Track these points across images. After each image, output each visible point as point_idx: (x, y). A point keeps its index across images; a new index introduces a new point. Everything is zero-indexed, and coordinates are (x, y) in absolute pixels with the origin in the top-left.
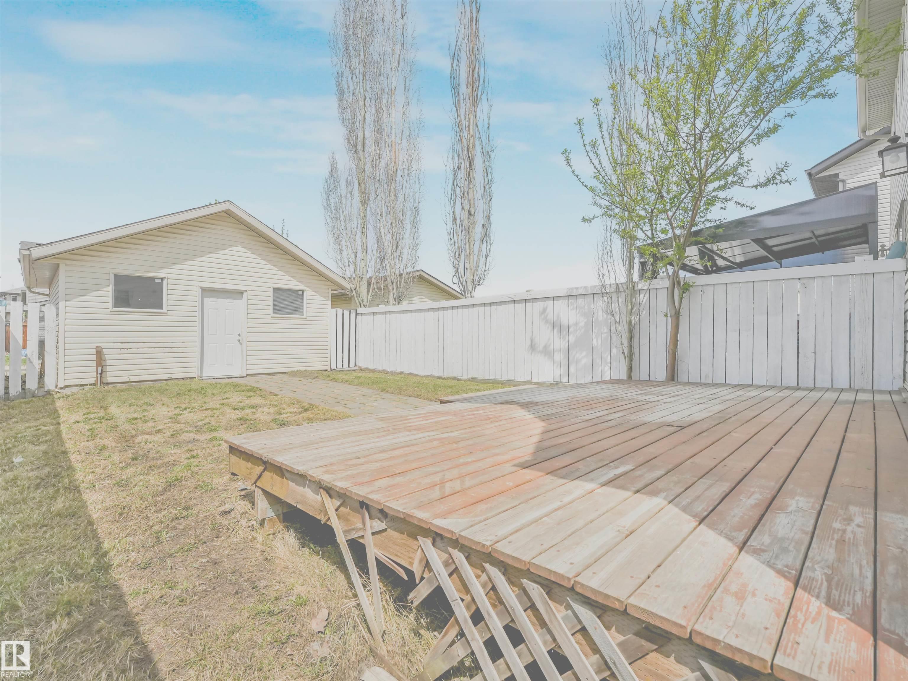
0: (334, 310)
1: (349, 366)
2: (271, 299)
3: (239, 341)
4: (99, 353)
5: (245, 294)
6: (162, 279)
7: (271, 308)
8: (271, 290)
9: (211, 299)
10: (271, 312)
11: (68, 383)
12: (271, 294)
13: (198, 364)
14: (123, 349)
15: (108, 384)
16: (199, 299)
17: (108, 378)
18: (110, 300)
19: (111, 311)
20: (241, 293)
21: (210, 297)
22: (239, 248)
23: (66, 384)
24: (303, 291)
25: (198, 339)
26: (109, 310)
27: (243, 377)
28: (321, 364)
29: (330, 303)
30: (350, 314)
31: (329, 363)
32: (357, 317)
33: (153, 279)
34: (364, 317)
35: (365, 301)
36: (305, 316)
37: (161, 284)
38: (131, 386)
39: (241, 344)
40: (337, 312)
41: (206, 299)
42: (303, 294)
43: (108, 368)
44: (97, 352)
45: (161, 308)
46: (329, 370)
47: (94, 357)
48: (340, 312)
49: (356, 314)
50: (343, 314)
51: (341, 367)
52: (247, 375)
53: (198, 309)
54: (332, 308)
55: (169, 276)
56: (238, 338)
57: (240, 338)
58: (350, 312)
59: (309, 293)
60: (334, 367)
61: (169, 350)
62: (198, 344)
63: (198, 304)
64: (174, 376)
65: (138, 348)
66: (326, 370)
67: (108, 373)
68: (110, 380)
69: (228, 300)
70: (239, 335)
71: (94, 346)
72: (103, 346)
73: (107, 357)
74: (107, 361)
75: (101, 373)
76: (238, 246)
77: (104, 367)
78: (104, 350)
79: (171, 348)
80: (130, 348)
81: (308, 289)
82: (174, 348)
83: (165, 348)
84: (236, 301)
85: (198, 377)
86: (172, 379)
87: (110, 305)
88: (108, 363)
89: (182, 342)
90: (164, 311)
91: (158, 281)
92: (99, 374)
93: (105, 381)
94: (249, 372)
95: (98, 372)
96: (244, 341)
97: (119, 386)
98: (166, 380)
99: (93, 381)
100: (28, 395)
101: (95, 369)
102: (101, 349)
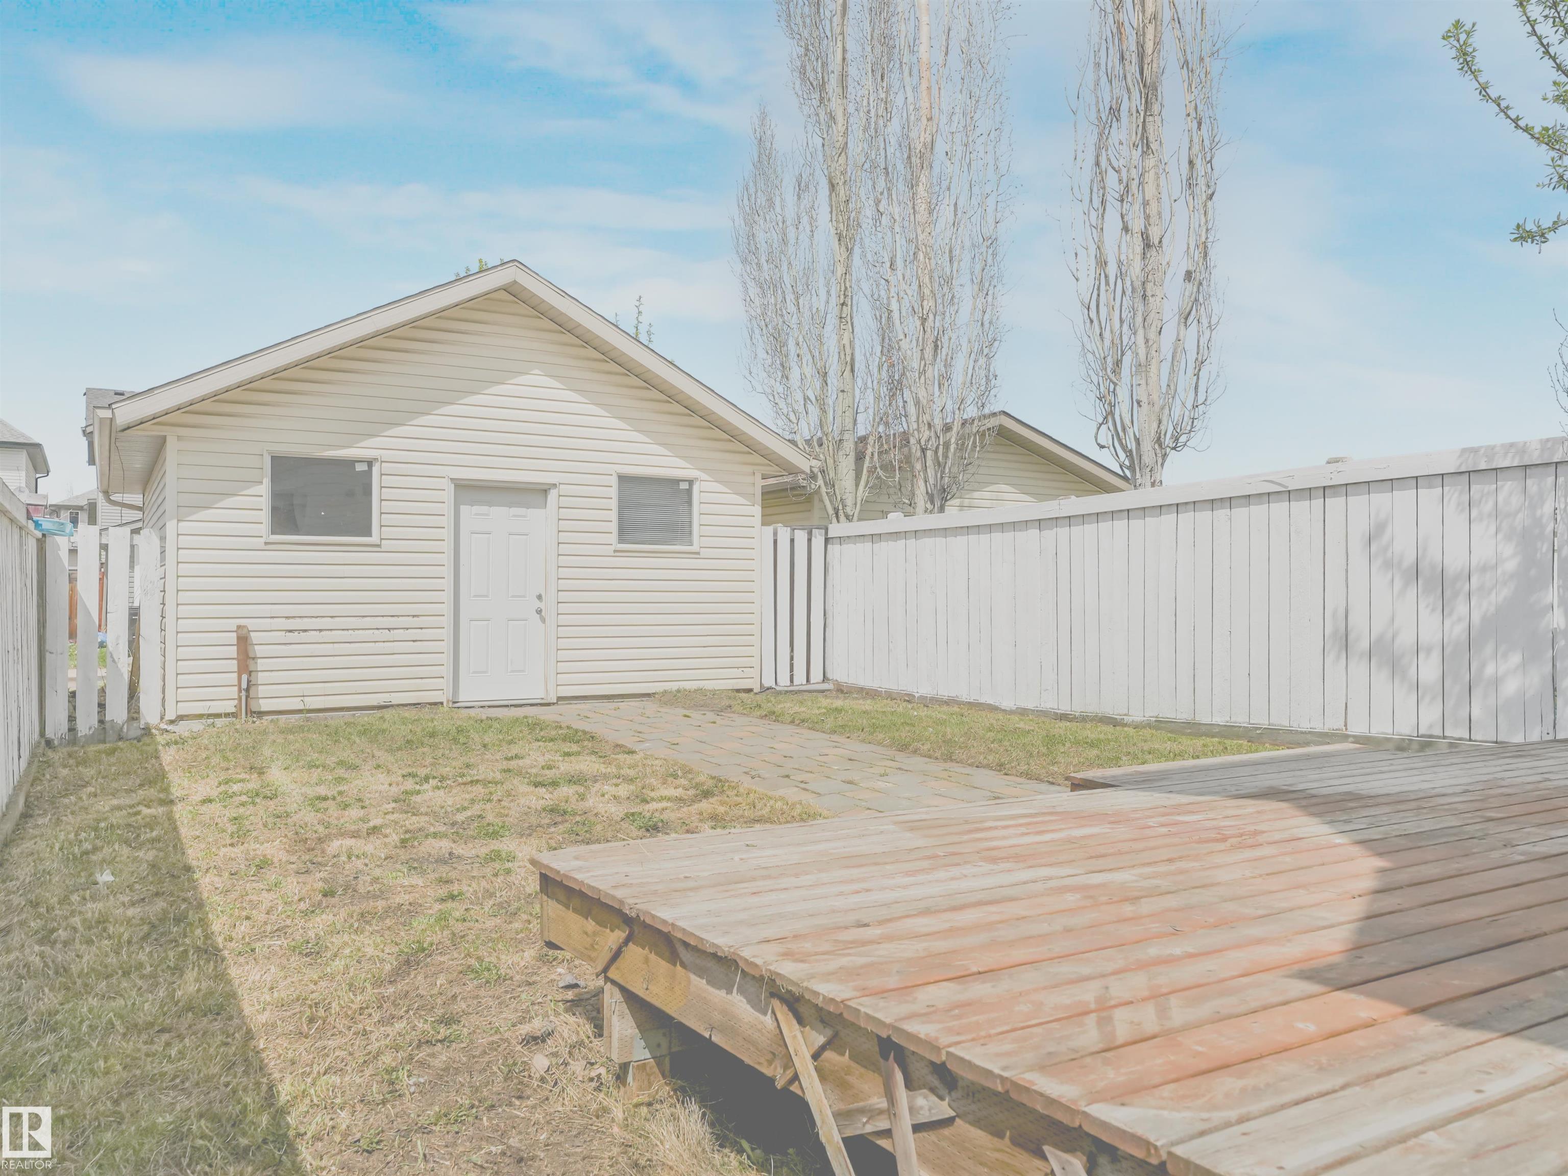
0: (770, 530)
1: (808, 680)
2: (614, 504)
3: (539, 612)
4: (243, 641)
5: (553, 494)
6: (370, 464)
7: (614, 527)
8: (614, 481)
9: (476, 509)
10: (614, 538)
11: (184, 709)
12: (613, 492)
13: (446, 671)
14: (290, 631)
15: (261, 714)
16: (447, 508)
17: (261, 701)
18: (265, 516)
19: (266, 543)
20: (543, 491)
21: (472, 504)
22: (536, 378)
23: (179, 713)
24: (691, 482)
25: (447, 609)
26: (262, 540)
27: (548, 704)
28: (737, 673)
29: (757, 510)
30: (810, 540)
31: (755, 673)
32: (829, 546)
33: (351, 463)
34: (848, 548)
35: (849, 502)
36: (695, 548)
37: (369, 473)
38: (308, 719)
39: (543, 620)
40: (775, 534)
41: (464, 509)
42: (689, 492)
43: (261, 677)
44: (239, 638)
45: (368, 533)
46: (757, 689)
47: (233, 651)
48: (784, 534)
49: (827, 540)
50: (792, 541)
51: (788, 683)
52: (560, 699)
53: (447, 534)
54: (764, 524)
55: (385, 455)
56: (538, 604)
57: (542, 605)
58: (810, 534)
59: (706, 486)
60: (769, 682)
62: (447, 621)
63: (447, 521)
64: (397, 699)
65: (320, 630)
66: (750, 690)
67: (260, 688)
68: (265, 705)
69: (514, 510)
70: (539, 597)
71: (233, 624)
72: (250, 624)
73: (259, 650)
74: (259, 661)
75: (248, 691)
76: (537, 371)
77: (253, 674)
78: (252, 634)
79: (389, 629)
80: (305, 631)
81: (704, 476)
82: (395, 631)
83: (376, 631)
84: (532, 512)
85: (448, 701)
86: (392, 706)
87: (264, 528)
88: (261, 664)
89: (414, 616)
90: (373, 539)
91: (360, 467)
92: (242, 690)
93: (255, 708)
94: (563, 692)
95: (242, 686)
96: (550, 612)
97: (283, 719)
98: (382, 707)
99: (231, 706)
100: (111, 736)
101: (236, 680)
102: (248, 632)
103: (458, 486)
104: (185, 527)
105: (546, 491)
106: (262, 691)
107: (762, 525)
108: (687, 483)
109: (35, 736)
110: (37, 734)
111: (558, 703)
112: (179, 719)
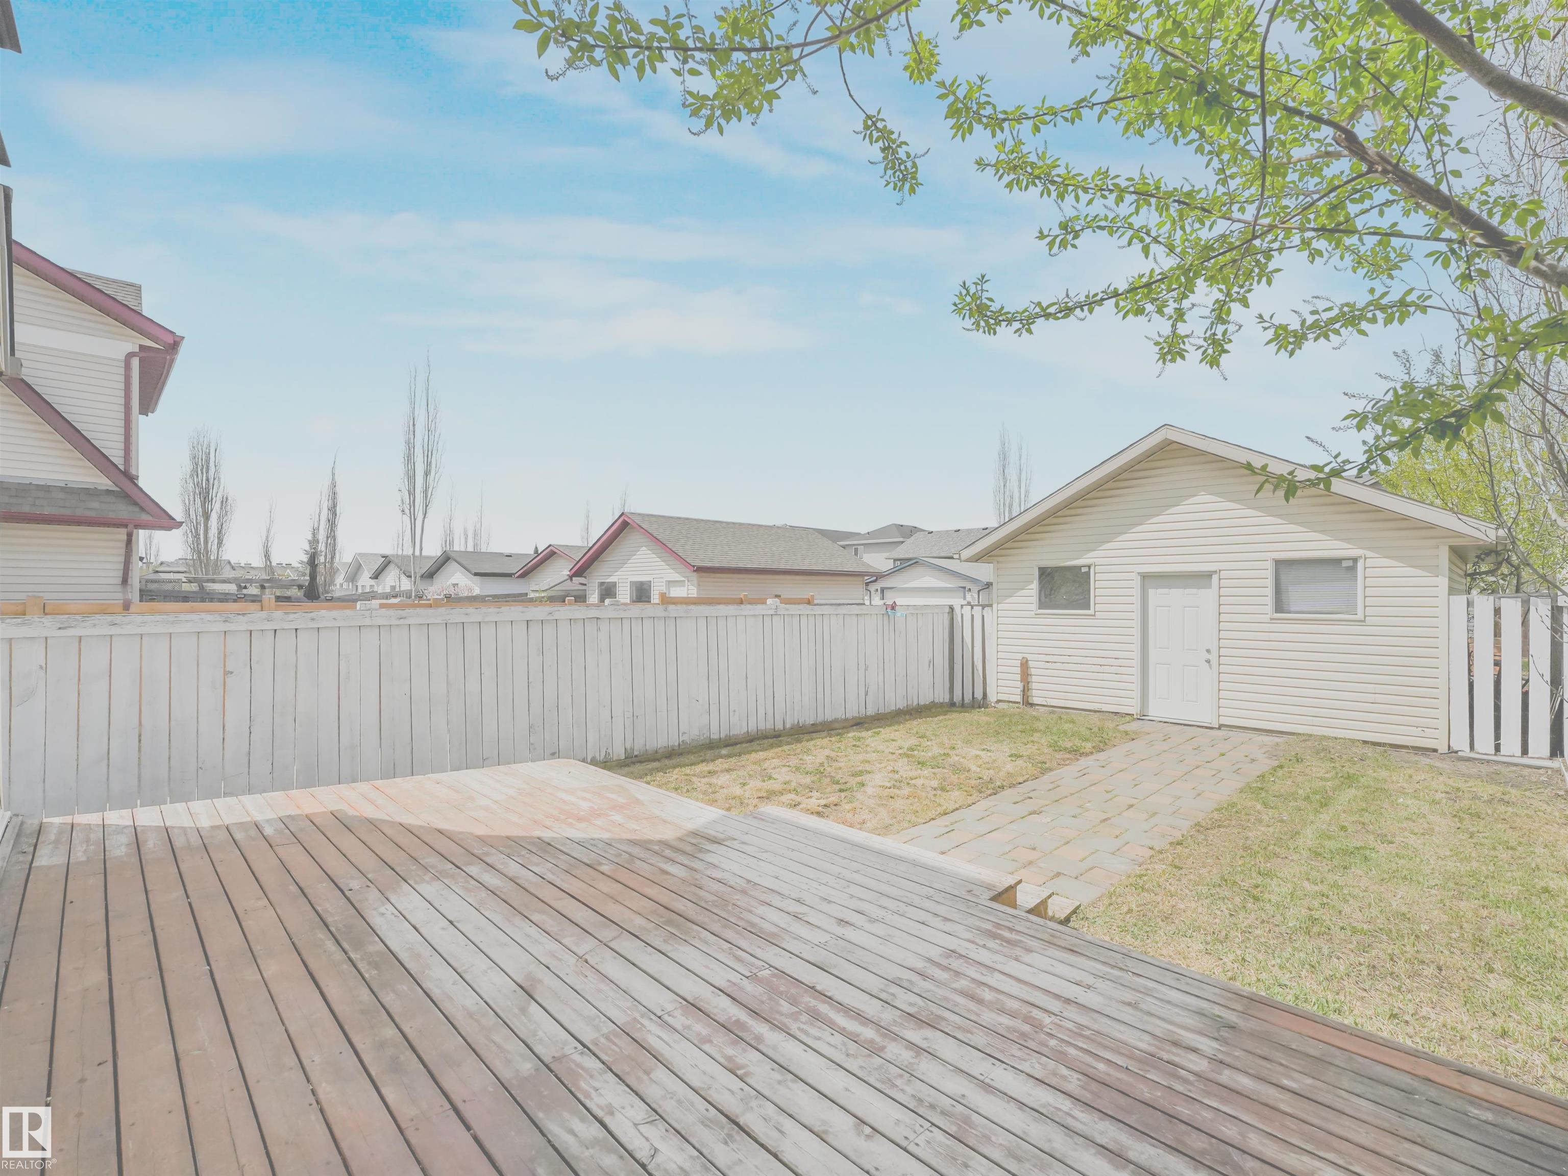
0: (1460, 601)
1: (1524, 752)
2: (1269, 583)
3: (1208, 661)
4: (1025, 665)
5: (1215, 578)
6: (1089, 567)
7: (1269, 600)
8: (1270, 565)
9: (1160, 591)
10: (1270, 609)
11: (1001, 697)
12: (1270, 574)
13: (1137, 694)
14: (1047, 662)
15: (1032, 705)
16: (1137, 592)
17: (1034, 698)
18: (1035, 600)
19: (1036, 614)
20: (1207, 576)
21: (1157, 586)
22: (1203, 498)
23: (998, 699)
24: (1355, 560)
25: (1136, 655)
26: (1033, 612)
27: (1212, 728)
29: (1443, 582)
30: (1526, 609)
31: (1442, 733)
33: (1080, 567)
36: (1360, 616)
37: (1088, 573)
38: (1053, 712)
39: (1210, 667)
40: (1470, 603)
41: (1151, 592)
42: (1353, 568)
43: (1034, 686)
44: (1022, 664)
45: (1088, 608)
46: (1443, 749)
47: (1018, 670)
48: (1484, 603)
49: (1555, 609)
50: (1497, 609)
51: (1492, 753)
52: (1221, 725)
53: (1136, 607)
54: (1452, 591)
55: (1098, 561)
56: (1208, 656)
57: (1211, 657)
58: (1526, 602)
59: (1373, 563)
60: (1460, 743)
61: (1098, 668)
63: (1136, 600)
64: (1105, 708)
65: (1062, 663)
66: (1435, 751)
67: (1032, 691)
68: (1036, 700)
69: (1188, 591)
70: (1208, 651)
71: (1020, 656)
72: (1029, 657)
73: (1033, 671)
75: (1026, 690)
76: (1203, 493)
77: (1030, 683)
78: (1030, 662)
79: (1099, 665)
80: (1053, 662)
81: (1369, 554)
82: (1103, 667)
83: (1093, 666)
84: (1202, 592)
85: (1137, 714)
86: (1103, 711)
87: (1034, 606)
88: (1034, 678)
89: (1116, 658)
90: (1091, 612)
91: (1084, 570)
92: (1024, 691)
93: (1030, 702)
94: (1224, 721)
95: (1022, 689)
96: (1215, 663)
97: (1042, 709)
98: (1095, 711)
99: (1018, 698)
100: (976, 705)
101: (1020, 685)
102: (1027, 661)
103: (1146, 578)
104: (1001, 606)
105: (1211, 575)
106: (1034, 693)
107: (1450, 594)
108: (1351, 561)
109: (937, 701)
110: (947, 700)
111: (1219, 728)
112: (999, 701)
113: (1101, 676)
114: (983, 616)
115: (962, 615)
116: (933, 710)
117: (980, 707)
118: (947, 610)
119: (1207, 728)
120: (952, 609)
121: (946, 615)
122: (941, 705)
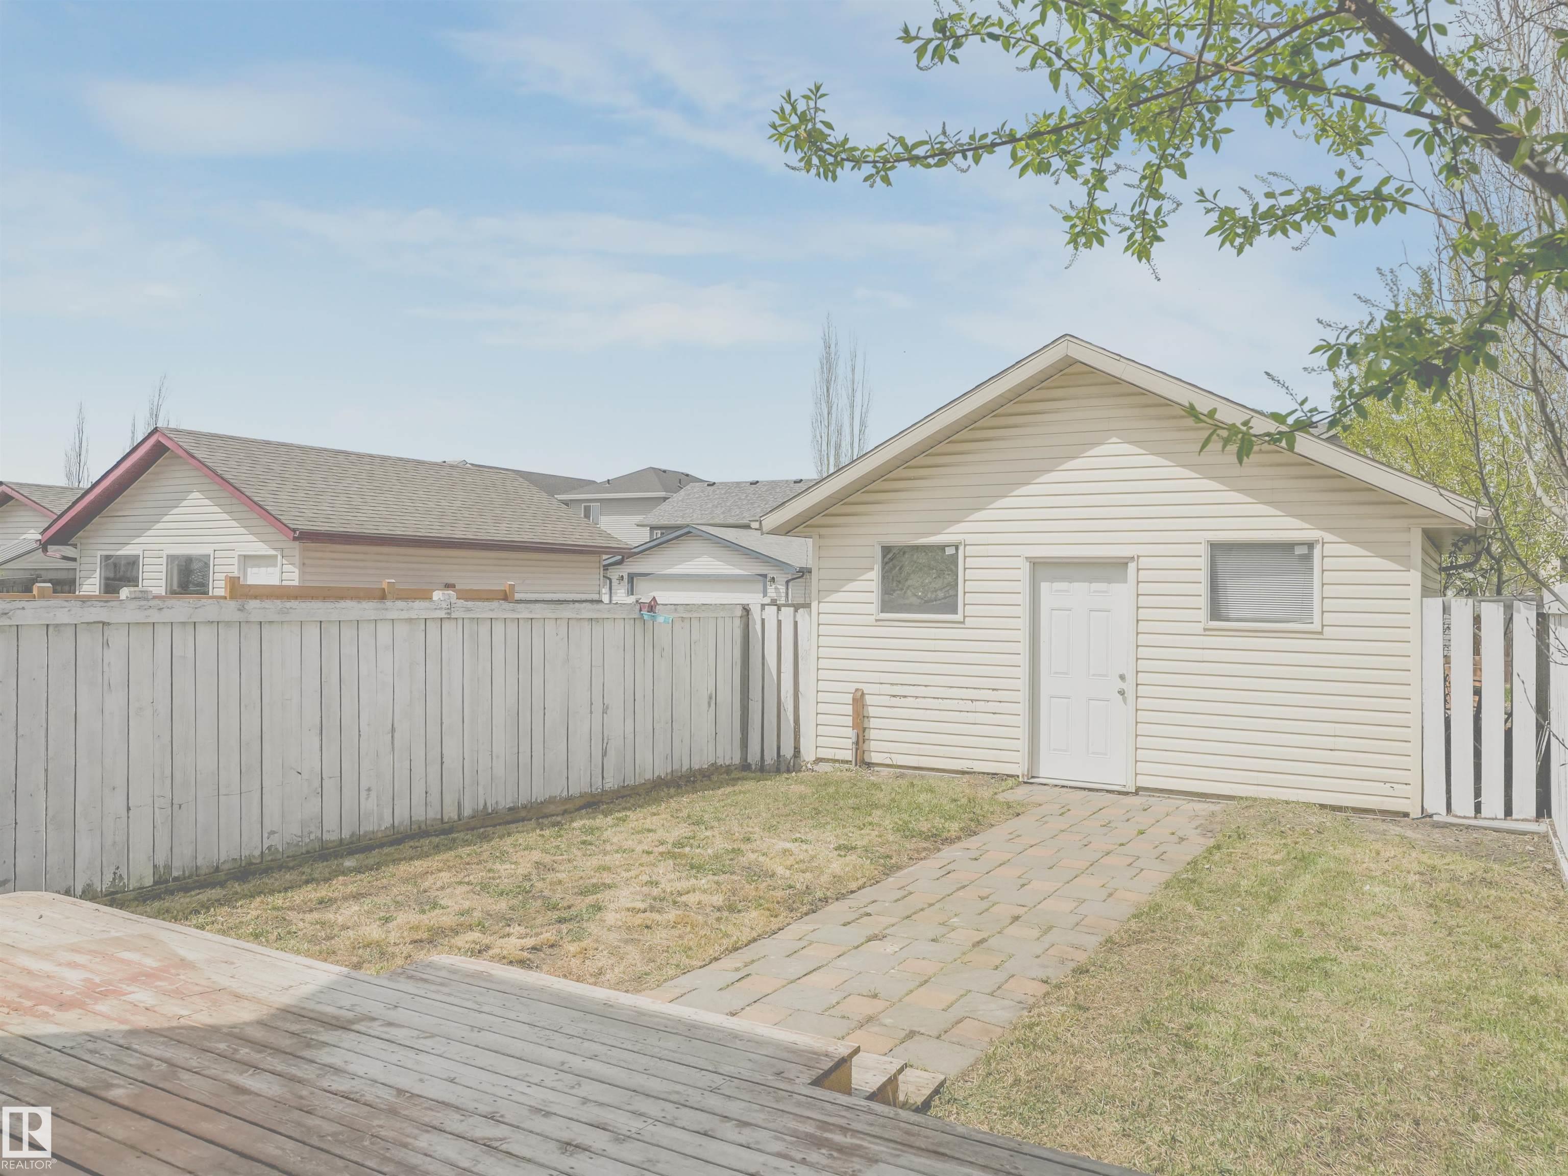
0: (1435, 603)
1: (1478, 814)
2: (1204, 576)
3: (1122, 693)
4: (859, 701)
5: (1132, 566)
6: (957, 548)
7: (1203, 601)
8: (1203, 550)
9: (1057, 585)
10: (1202, 614)
11: (823, 753)
12: (1203, 563)
13: (1023, 745)
14: (894, 696)
15: (869, 765)
16: (1024, 586)
17: (873, 754)
18: (875, 597)
19: (876, 620)
20: (1121, 564)
21: (1053, 579)
22: (1116, 446)
23: (818, 756)
24: (1311, 545)
25: (1023, 684)
26: (873, 617)
27: (1127, 793)
28: (1385, 789)
29: (1415, 577)
30: (1508, 617)
31: (1413, 791)
33: (942, 548)
36: (1316, 626)
37: (955, 557)
38: (902, 776)
39: (1125, 700)
40: (1446, 608)
42: (1309, 555)
43: (873, 734)
44: (854, 699)
45: (954, 611)
46: (1416, 813)
47: (849, 709)
48: (1462, 608)
49: (1542, 617)
50: (1477, 617)
51: (1443, 811)
52: (1139, 789)
53: (1023, 611)
54: (1426, 592)
55: (970, 539)
56: (1121, 685)
57: (1125, 686)
58: (1509, 607)
59: (1332, 549)
60: (1436, 805)
61: (969, 706)
62: (1023, 696)
63: (1024, 599)
64: (978, 767)
65: (917, 697)
66: (1406, 815)
67: (871, 742)
68: (875, 758)
69: (1095, 586)
70: (1122, 677)
71: (852, 687)
72: (866, 688)
73: (871, 711)
74: (872, 719)
75: (860, 741)
76: (1114, 440)
77: (867, 731)
78: (867, 697)
79: (972, 701)
80: (905, 697)
81: (1328, 537)
82: (978, 703)
83: (961, 702)
84: (1116, 587)
85: (1023, 775)
86: (974, 772)
87: (874, 608)
88: (873, 723)
89: (993, 690)
90: (959, 617)
91: (950, 551)
92: (857, 743)
93: (867, 760)
94: (1144, 782)
95: (854, 740)
96: (1130, 695)
97: (885, 771)
98: (963, 773)
99: (848, 755)
100: (783, 767)
101: (851, 733)
102: (863, 694)
103: (1036, 564)
104: (824, 607)
105: (1127, 563)
106: (873, 745)
107: (1423, 596)
108: (1306, 547)
109: (720, 762)
110: (737, 760)
111: (1136, 793)
112: (818, 760)
113: (971, 717)
114: (796, 623)
115: (763, 621)
116: (714, 778)
117: (788, 771)
118: (739, 612)
119: (1120, 793)
120: (746, 610)
121: (737, 622)
122: (728, 769)
